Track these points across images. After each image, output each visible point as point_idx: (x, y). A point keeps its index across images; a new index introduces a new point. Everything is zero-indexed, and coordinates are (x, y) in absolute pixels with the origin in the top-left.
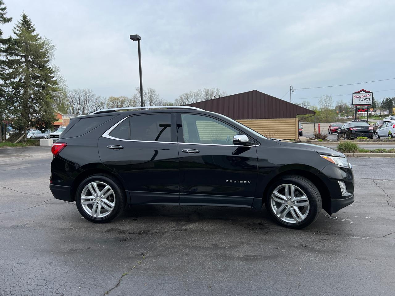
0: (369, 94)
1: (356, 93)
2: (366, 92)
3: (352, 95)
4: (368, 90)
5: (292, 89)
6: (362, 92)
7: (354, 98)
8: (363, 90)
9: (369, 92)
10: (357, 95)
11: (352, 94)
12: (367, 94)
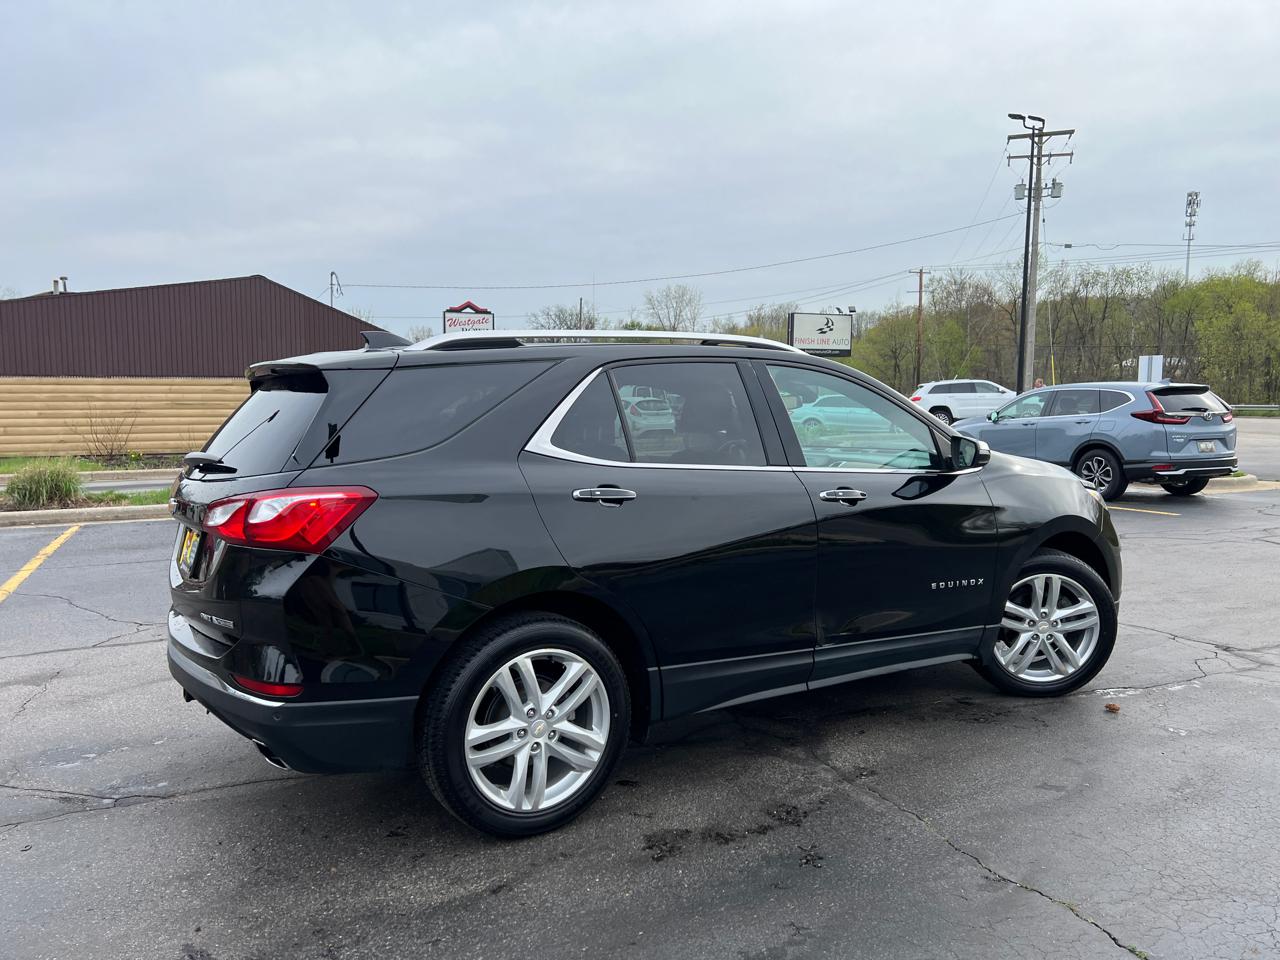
0: (486, 316)
1: (452, 310)
2: (478, 311)
3: (442, 316)
4: (481, 306)
5: (335, 282)
6: (468, 310)
7: (447, 324)
8: (469, 305)
9: (485, 312)
10: (454, 315)
11: (442, 314)
12: (481, 316)
